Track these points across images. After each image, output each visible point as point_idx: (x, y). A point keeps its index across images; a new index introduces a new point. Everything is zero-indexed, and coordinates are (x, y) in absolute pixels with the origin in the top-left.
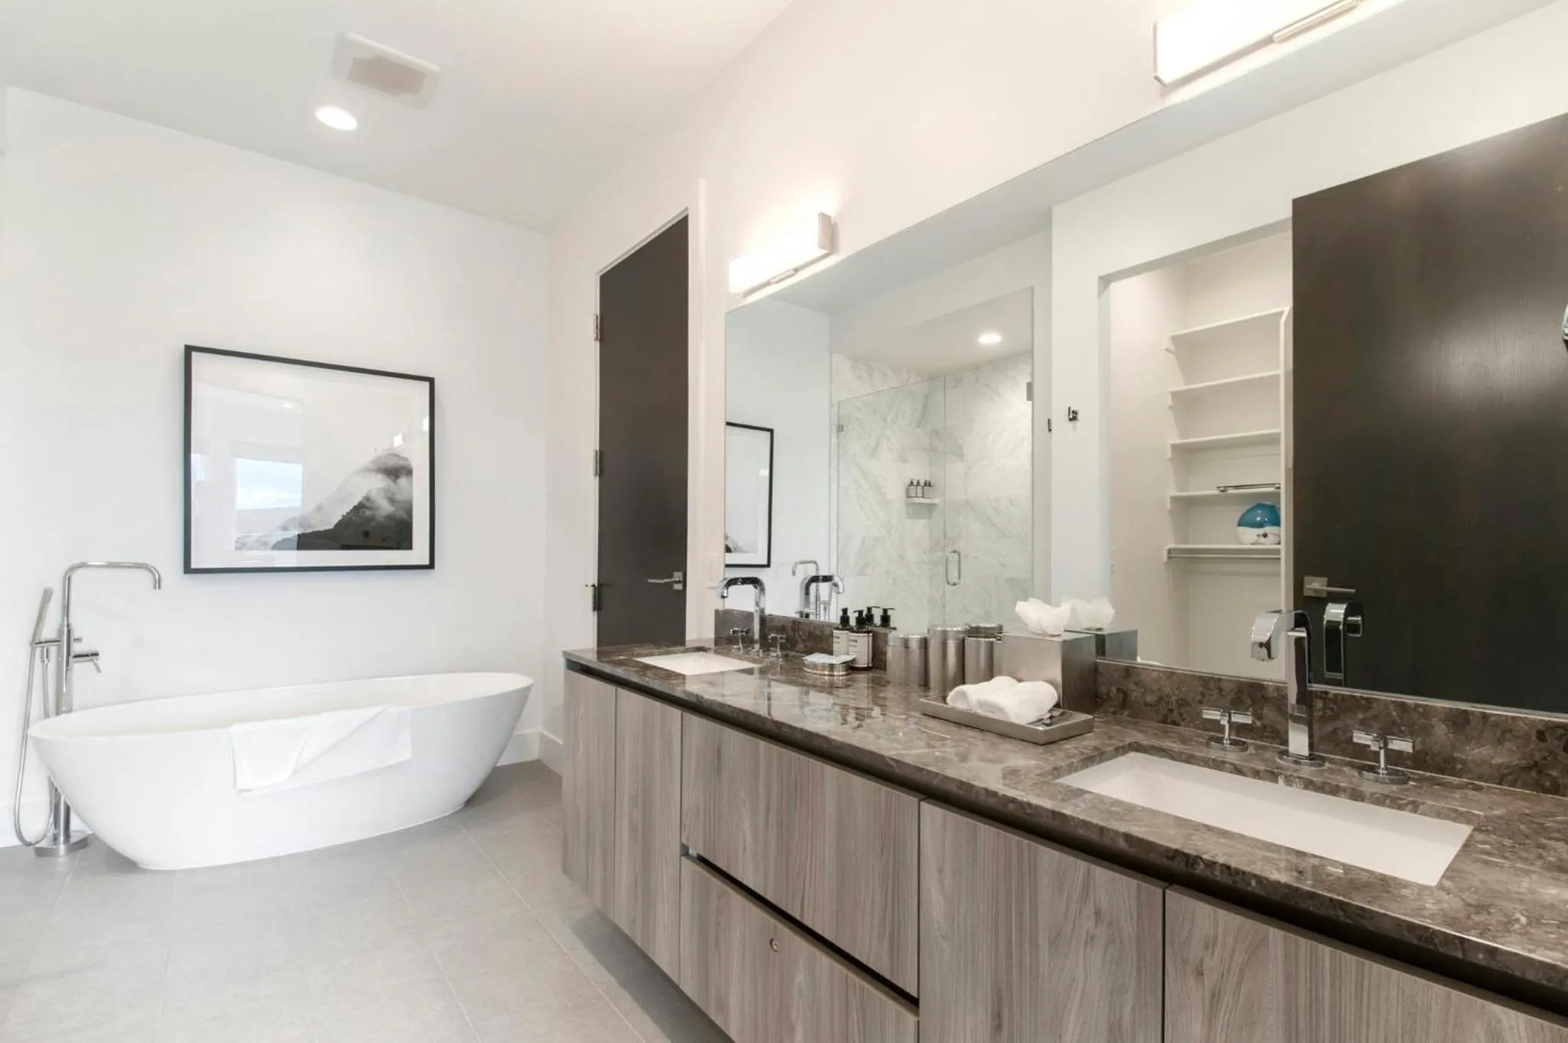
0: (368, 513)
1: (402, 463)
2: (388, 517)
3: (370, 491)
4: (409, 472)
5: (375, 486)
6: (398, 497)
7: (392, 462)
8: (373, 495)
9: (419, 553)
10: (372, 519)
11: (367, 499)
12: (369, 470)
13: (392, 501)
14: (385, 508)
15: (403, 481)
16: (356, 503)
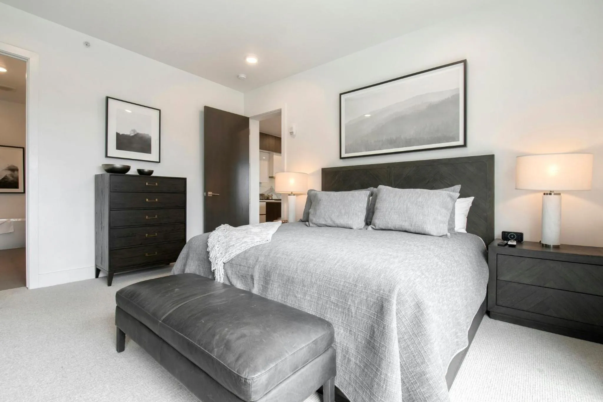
0: (6, 180)
1: (16, 168)
2: (12, 181)
3: (6, 175)
4: (17, 170)
5: (8, 173)
6: (15, 176)
7: (12, 168)
8: (8, 176)
9: (21, 189)
10: (7, 181)
11: (6, 176)
12: (6, 170)
13: (13, 177)
14: (11, 178)
15: (16, 172)
16: (2, 178)
